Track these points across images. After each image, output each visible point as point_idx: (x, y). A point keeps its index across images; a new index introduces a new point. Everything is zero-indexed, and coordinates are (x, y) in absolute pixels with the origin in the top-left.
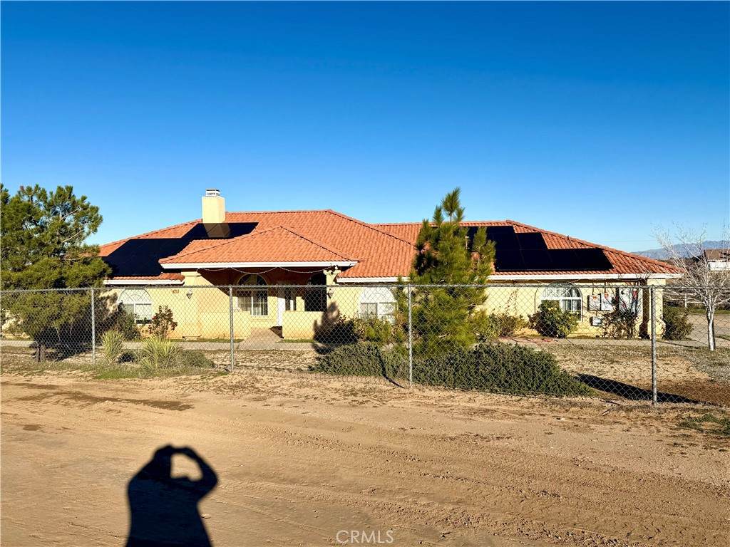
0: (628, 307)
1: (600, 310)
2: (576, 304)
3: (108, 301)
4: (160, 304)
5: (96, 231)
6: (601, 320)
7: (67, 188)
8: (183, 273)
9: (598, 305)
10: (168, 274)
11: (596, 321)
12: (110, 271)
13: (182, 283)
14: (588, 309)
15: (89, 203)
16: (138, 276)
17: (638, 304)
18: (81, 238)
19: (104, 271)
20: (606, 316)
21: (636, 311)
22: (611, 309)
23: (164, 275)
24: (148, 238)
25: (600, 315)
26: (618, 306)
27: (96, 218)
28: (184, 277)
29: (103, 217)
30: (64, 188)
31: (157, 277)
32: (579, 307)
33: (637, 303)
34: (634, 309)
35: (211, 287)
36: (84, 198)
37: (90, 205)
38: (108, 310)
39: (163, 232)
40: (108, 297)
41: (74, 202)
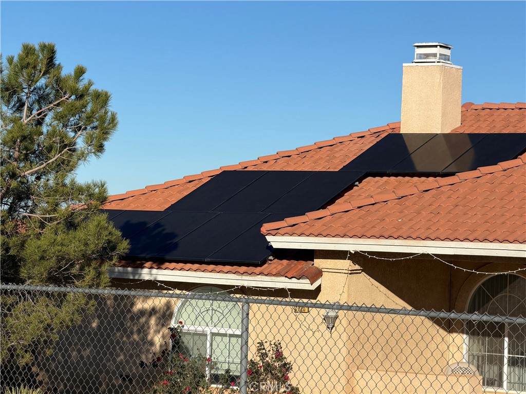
3: (153, 321)
4: (262, 337)
5: (100, 148)
7: (43, 47)
8: (319, 263)
10: (285, 262)
12: (124, 246)
13: (313, 287)
15: (90, 84)
16: (216, 264)
18: (66, 166)
19: (111, 247)
23: (276, 264)
24: (265, 168)
27: (102, 119)
28: (319, 274)
29: (119, 118)
30: (37, 47)
31: (258, 270)
35: (407, 313)
36: (80, 72)
37: (92, 88)
38: (152, 343)
39: (304, 153)
40: (153, 311)
41: (58, 80)
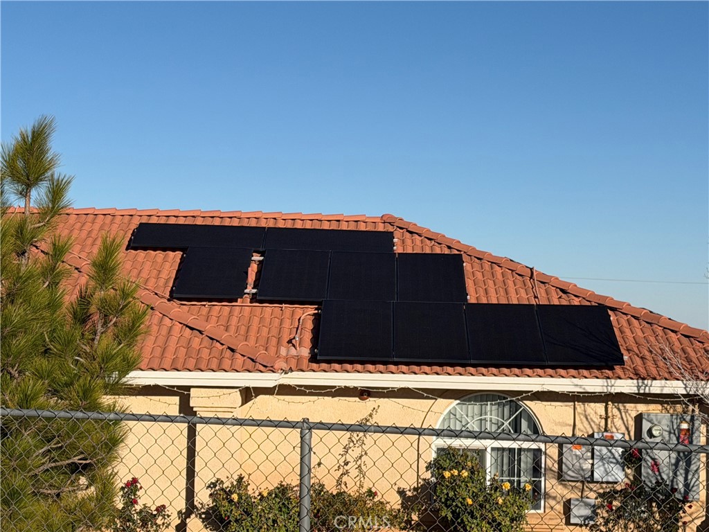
0: (666, 474)
1: (592, 481)
2: (530, 460)
6: (595, 508)
9: (587, 466)
11: (579, 512)
14: (560, 477)
17: (693, 467)
20: (608, 496)
21: (687, 485)
22: (620, 476)
25: (593, 495)
26: (638, 471)
32: (536, 470)
33: (689, 464)
34: (681, 479)
